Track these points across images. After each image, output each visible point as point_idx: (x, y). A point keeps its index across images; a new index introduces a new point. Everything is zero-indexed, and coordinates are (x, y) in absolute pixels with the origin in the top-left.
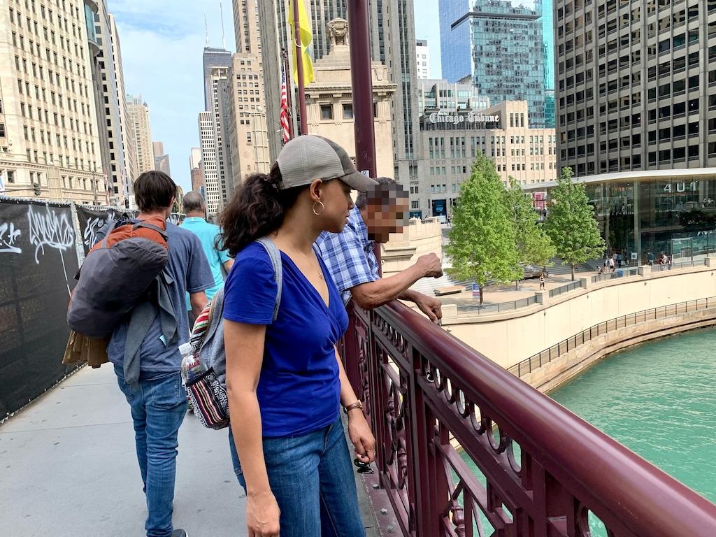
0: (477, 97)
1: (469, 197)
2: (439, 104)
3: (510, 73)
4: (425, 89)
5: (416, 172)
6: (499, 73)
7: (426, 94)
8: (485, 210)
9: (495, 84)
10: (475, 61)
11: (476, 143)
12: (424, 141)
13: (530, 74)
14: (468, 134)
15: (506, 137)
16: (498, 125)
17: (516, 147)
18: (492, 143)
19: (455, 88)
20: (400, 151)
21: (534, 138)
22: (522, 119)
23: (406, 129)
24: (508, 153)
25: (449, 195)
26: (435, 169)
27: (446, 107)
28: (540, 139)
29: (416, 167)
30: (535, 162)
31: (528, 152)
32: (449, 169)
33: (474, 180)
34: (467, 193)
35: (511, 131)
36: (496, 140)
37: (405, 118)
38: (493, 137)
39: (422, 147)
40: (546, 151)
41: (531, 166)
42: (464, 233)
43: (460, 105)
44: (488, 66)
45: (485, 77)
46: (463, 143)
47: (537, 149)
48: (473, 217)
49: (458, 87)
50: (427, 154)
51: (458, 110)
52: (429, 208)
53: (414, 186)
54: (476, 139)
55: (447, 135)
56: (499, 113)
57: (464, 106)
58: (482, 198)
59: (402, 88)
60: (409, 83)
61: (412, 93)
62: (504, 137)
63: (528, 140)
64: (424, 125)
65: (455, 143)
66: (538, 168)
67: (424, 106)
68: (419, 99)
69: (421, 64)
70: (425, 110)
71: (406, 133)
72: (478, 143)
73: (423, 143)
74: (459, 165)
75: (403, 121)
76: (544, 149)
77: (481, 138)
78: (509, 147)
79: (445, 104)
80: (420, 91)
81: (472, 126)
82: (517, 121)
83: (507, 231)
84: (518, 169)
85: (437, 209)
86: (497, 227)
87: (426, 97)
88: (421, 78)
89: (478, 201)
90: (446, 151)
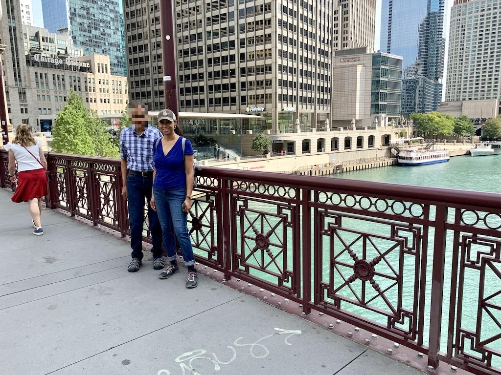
0: (72, 46)
1: (63, 121)
2: (42, 47)
3: (98, 33)
4: (30, 34)
5: (25, 97)
6: (90, 31)
7: (31, 38)
8: (74, 130)
9: (87, 39)
10: (71, 18)
11: (73, 81)
12: (31, 74)
13: (112, 37)
14: (67, 74)
15: (95, 79)
16: (89, 70)
17: (102, 86)
18: (85, 82)
19: (55, 36)
20: (10, 79)
21: (115, 82)
22: (106, 68)
23: (14, 62)
24: (97, 90)
25: (53, 117)
26: (41, 96)
27: (48, 50)
28: (119, 83)
29: (24, 93)
30: (116, 98)
31: (111, 91)
32: (53, 98)
33: (66, 111)
34: (62, 118)
35: (98, 76)
36: (88, 80)
37: (13, 54)
38: (86, 78)
39: (29, 79)
40: (123, 92)
41: (113, 101)
42: (61, 143)
43: (60, 50)
44: (81, 24)
45: (79, 33)
46: (63, 80)
47: (117, 89)
48: (66, 134)
49: (57, 37)
50: (34, 84)
51: (58, 54)
52: (38, 125)
53: (24, 108)
54: (73, 78)
55: (50, 72)
56: (90, 62)
57: (63, 52)
58: (72, 122)
59: (8, 30)
60: (15, 28)
61: (18, 35)
62: (94, 79)
63: (111, 83)
64: (29, 62)
65: (56, 79)
66: (118, 103)
67: (29, 46)
68: (25, 40)
69: (25, 12)
70: (30, 50)
71: (14, 66)
72: (74, 81)
73: (29, 75)
74: (61, 95)
75: (11, 56)
76: (122, 90)
77: (77, 78)
78: (98, 86)
79: (47, 48)
80: (25, 34)
81: (70, 68)
82: (102, 69)
83: (89, 143)
84: (105, 102)
85: (45, 126)
86: (82, 141)
87: (31, 40)
88: (26, 24)
89: (70, 124)
90: (50, 84)
